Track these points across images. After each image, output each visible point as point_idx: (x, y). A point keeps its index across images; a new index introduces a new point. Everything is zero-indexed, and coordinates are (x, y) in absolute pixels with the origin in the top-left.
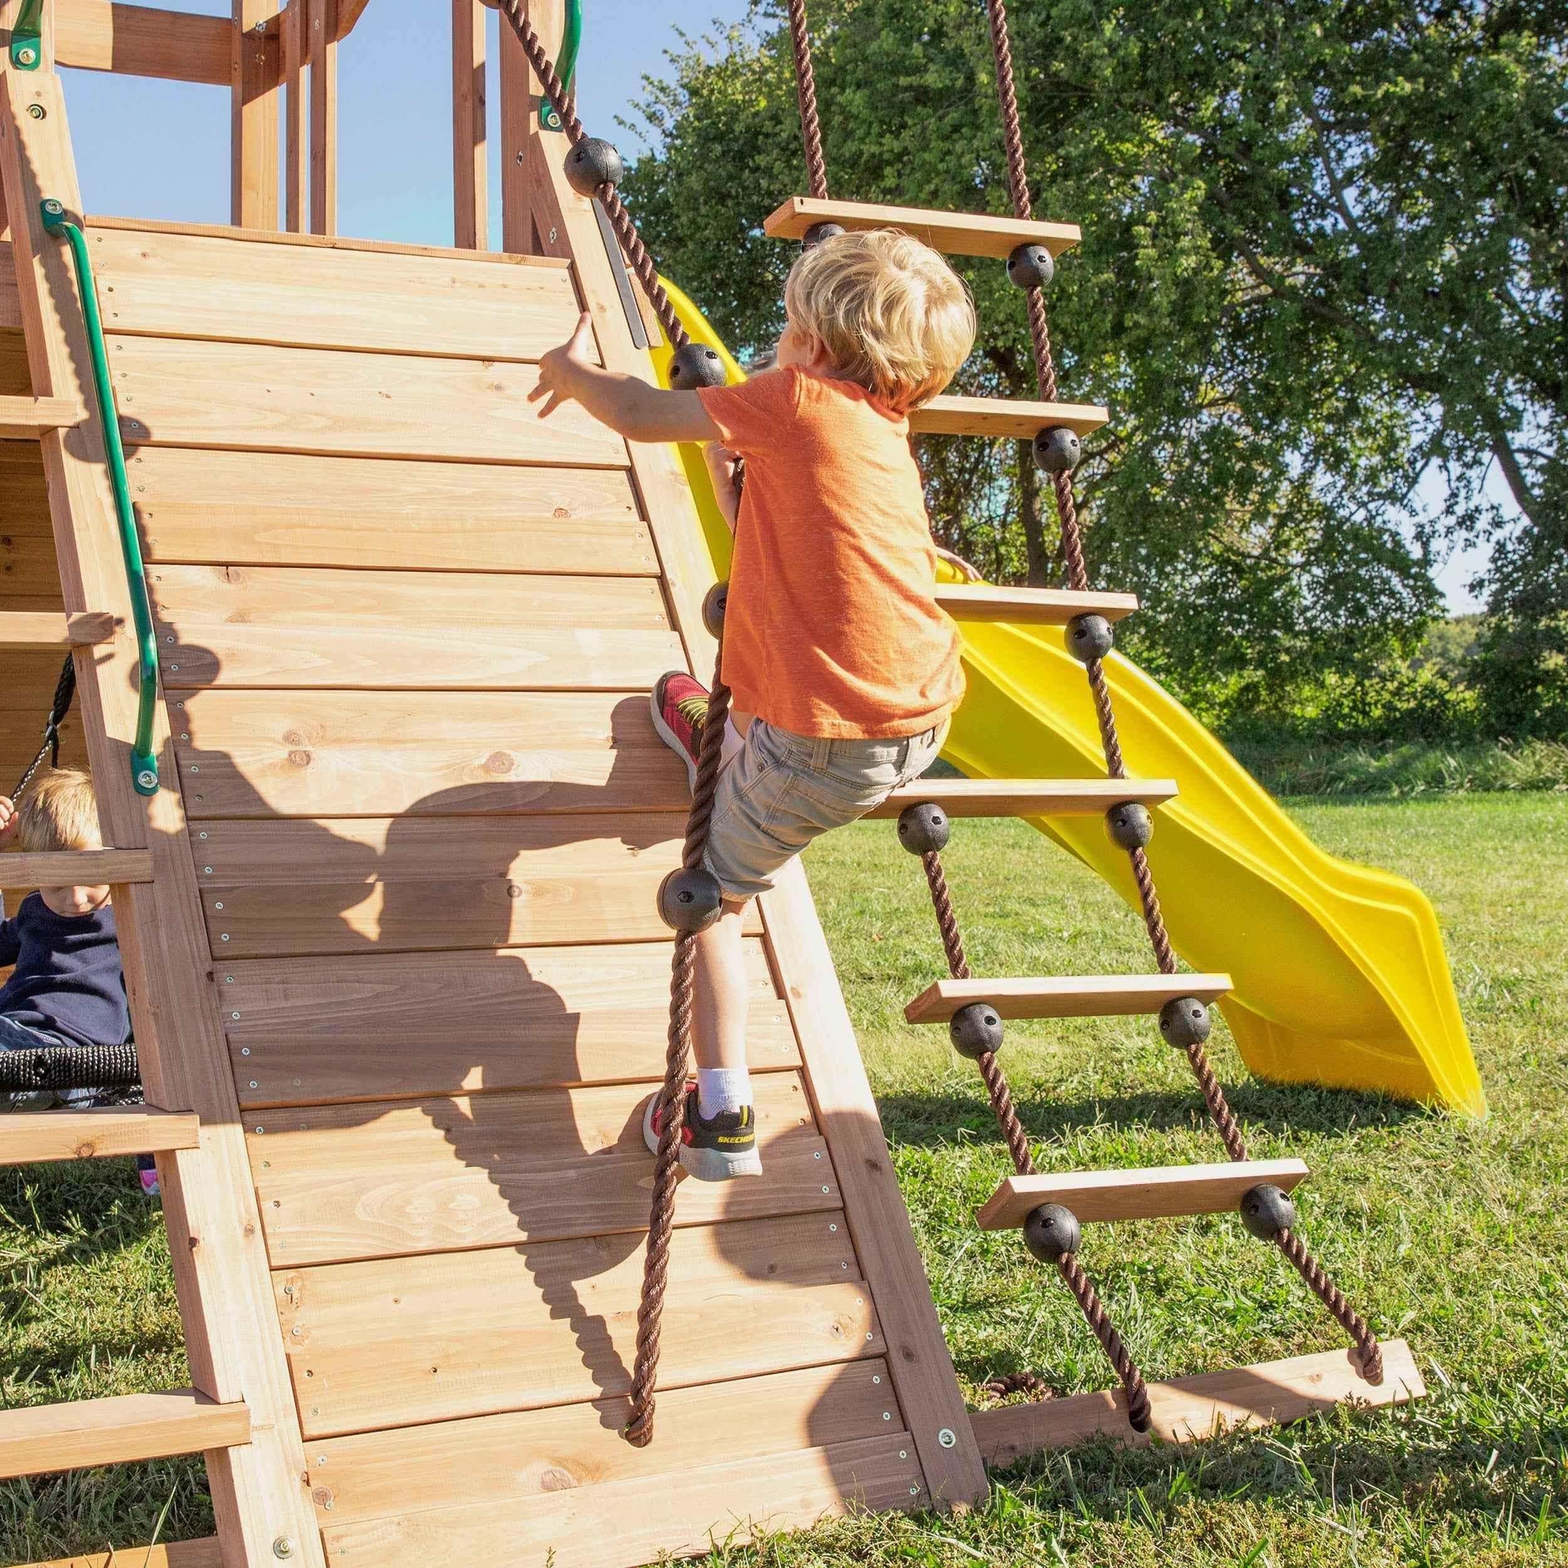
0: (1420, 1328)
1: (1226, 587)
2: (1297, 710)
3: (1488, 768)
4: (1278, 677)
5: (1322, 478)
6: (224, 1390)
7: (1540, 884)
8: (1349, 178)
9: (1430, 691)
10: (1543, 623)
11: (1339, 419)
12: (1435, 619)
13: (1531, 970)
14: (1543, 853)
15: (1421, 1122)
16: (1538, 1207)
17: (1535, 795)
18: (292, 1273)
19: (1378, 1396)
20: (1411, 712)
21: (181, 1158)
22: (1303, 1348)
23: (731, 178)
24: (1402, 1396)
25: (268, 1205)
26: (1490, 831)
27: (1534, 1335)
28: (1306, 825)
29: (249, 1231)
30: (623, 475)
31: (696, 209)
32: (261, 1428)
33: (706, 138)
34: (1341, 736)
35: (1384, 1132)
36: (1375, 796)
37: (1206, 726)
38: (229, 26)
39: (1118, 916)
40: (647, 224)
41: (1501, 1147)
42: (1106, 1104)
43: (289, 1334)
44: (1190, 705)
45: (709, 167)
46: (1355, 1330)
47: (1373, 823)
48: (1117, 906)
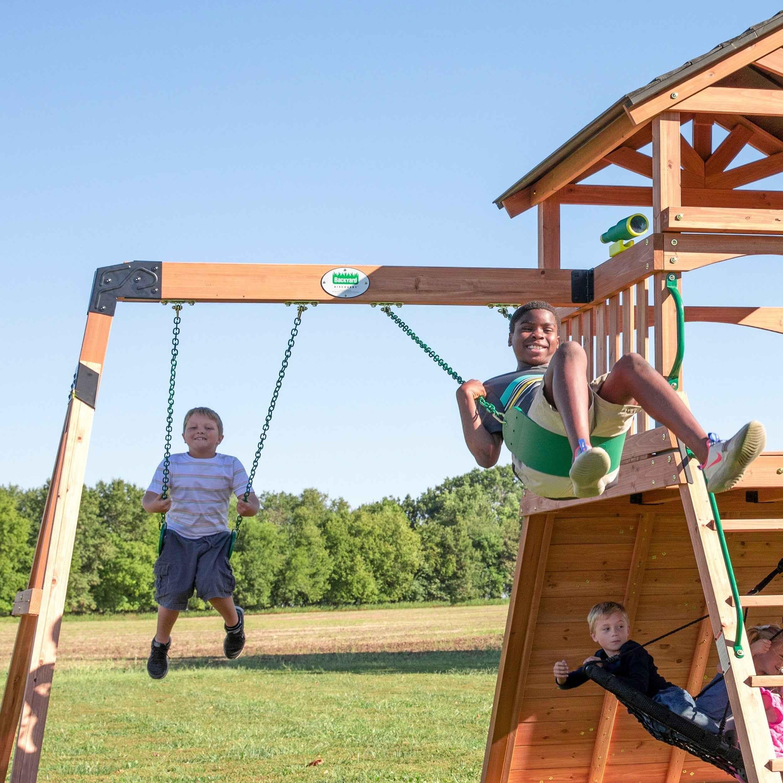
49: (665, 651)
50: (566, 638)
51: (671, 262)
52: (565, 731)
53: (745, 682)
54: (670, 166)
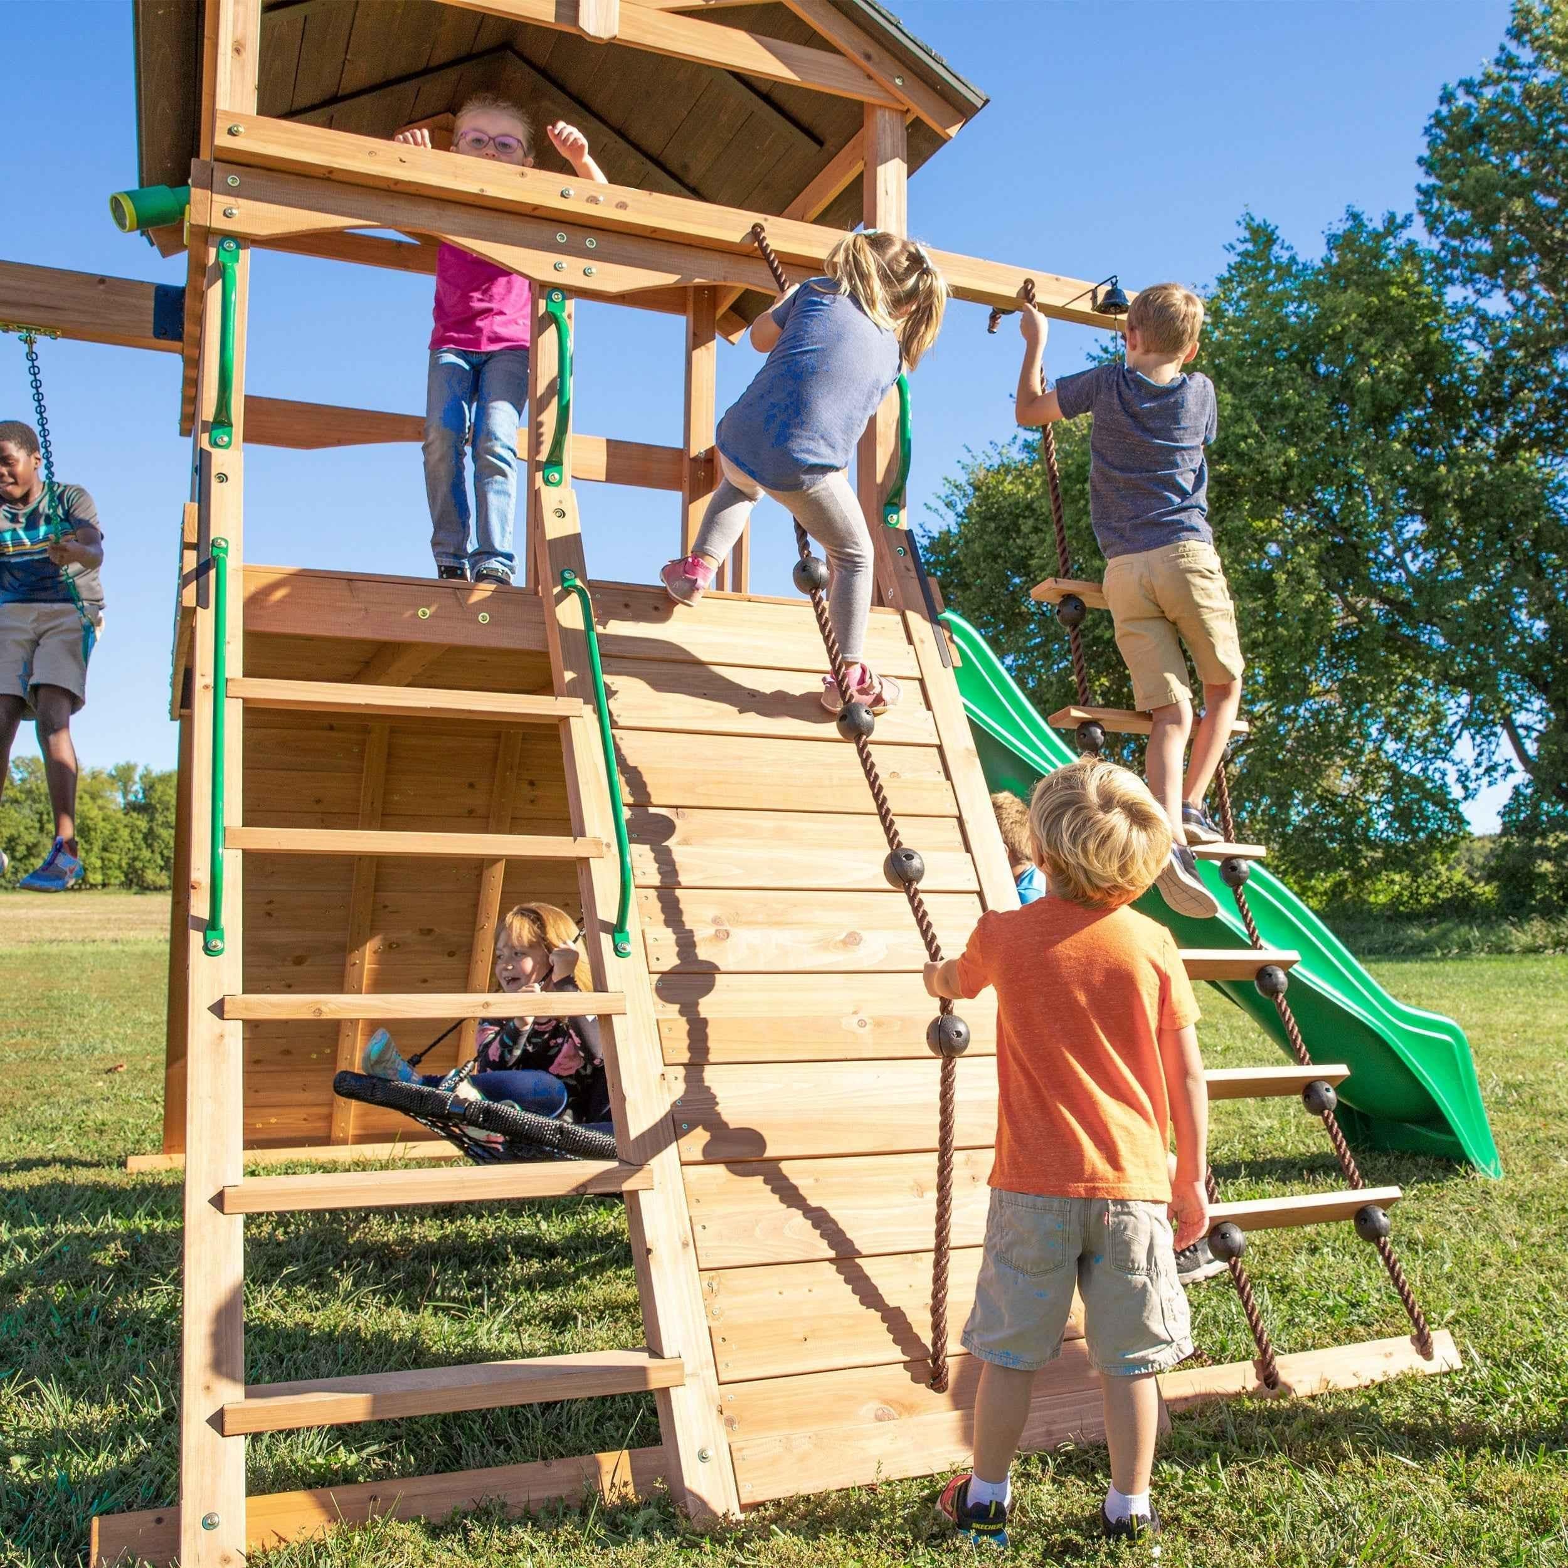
0: (1458, 1322)
1: (1325, 816)
2: (1372, 899)
3: (1500, 938)
4: (1361, 876)
5: (1390, 746)
6: (668, 1350)
7: (1535, 1018)
8: (1407, 546)
9: (1461, 884)
10: (1538, 842)
11: (1402, 706)
12: (1463, 838)
13: (1531, 1077)
14: (1538, 996)
15: (1458, 1180)
16: (1536, 1239)
17: (1532, 956)
18: (713, 1273)
19: (1431, 1367)
20: (1449, 900)
21: (641, 1194)
22: (1380, 1334)
23: (1000, 545)
24: (1446, 1369)
25: (698, 1228)
26: (1503, 981)
27: (1535, 1328)
28: (1378, 976)
29: (685, 1245)
30: (935, 750)
31: (978, 565)
32: (692, 1375)
33: (987, 518)
34: (1400, 915)
35: (1432, 1186)
36: (1425, 955)
37: (1311, 909)
38: (680, 454)
39: (1253, 1036)
40: (945, 574)
41: (1511, 1198)
42: (1248, 1165)
43: (710, 1313)
44: (1300, 895)
45: (986, 537)
46: (1416, 1322)
47: (1424, 974)
48: (1253, 1030)
49: (428, 938)
50: (269, 914)
51: (225, 214)
52: (287, 1052)
53: (212, 1009)
54: (237, 51)
